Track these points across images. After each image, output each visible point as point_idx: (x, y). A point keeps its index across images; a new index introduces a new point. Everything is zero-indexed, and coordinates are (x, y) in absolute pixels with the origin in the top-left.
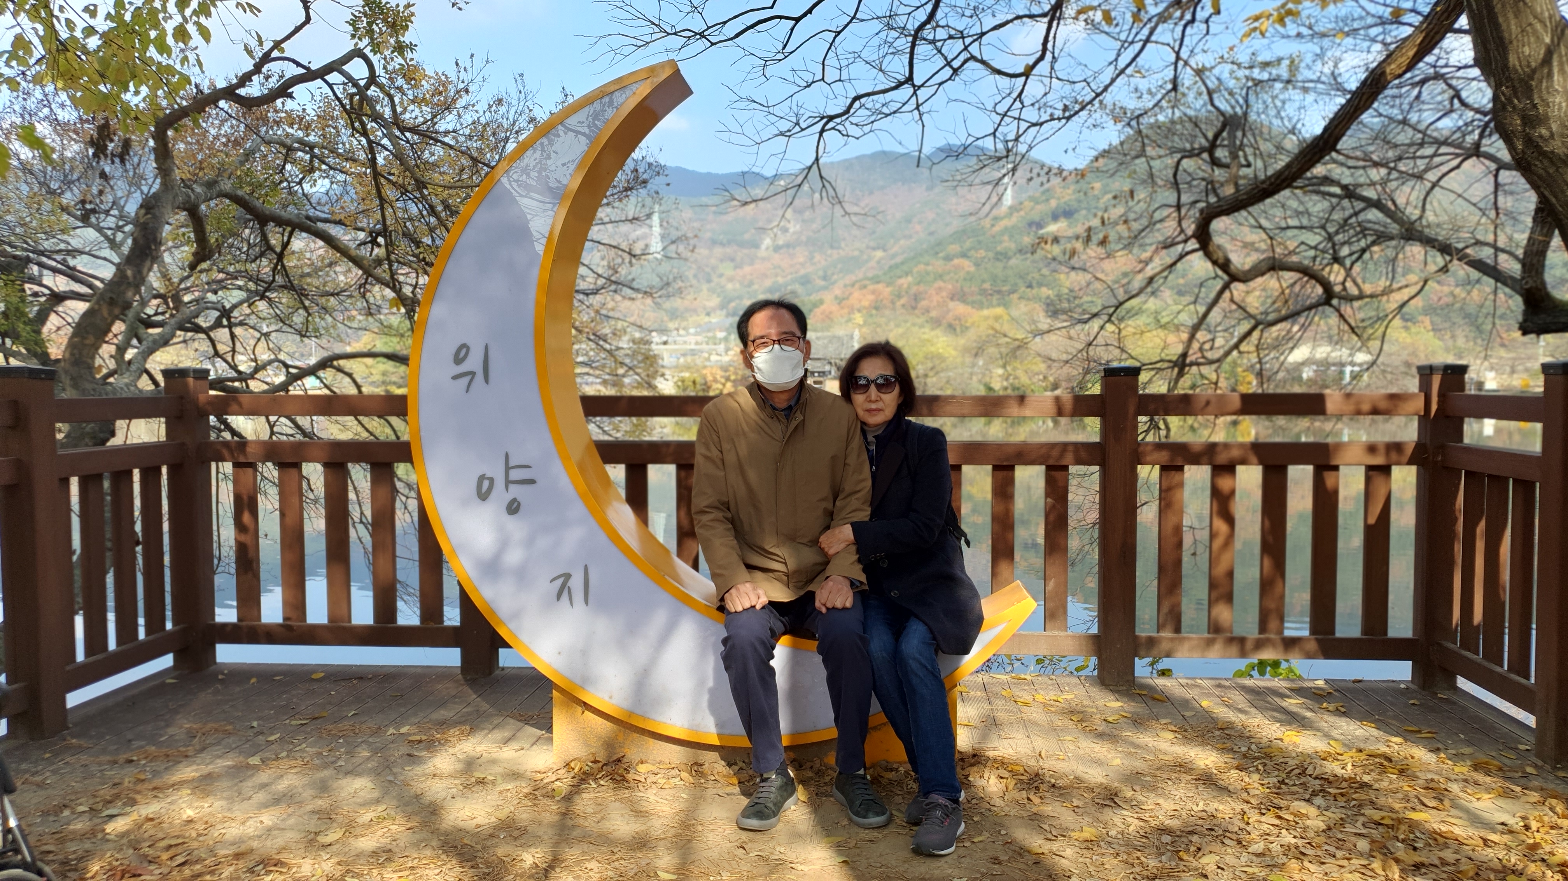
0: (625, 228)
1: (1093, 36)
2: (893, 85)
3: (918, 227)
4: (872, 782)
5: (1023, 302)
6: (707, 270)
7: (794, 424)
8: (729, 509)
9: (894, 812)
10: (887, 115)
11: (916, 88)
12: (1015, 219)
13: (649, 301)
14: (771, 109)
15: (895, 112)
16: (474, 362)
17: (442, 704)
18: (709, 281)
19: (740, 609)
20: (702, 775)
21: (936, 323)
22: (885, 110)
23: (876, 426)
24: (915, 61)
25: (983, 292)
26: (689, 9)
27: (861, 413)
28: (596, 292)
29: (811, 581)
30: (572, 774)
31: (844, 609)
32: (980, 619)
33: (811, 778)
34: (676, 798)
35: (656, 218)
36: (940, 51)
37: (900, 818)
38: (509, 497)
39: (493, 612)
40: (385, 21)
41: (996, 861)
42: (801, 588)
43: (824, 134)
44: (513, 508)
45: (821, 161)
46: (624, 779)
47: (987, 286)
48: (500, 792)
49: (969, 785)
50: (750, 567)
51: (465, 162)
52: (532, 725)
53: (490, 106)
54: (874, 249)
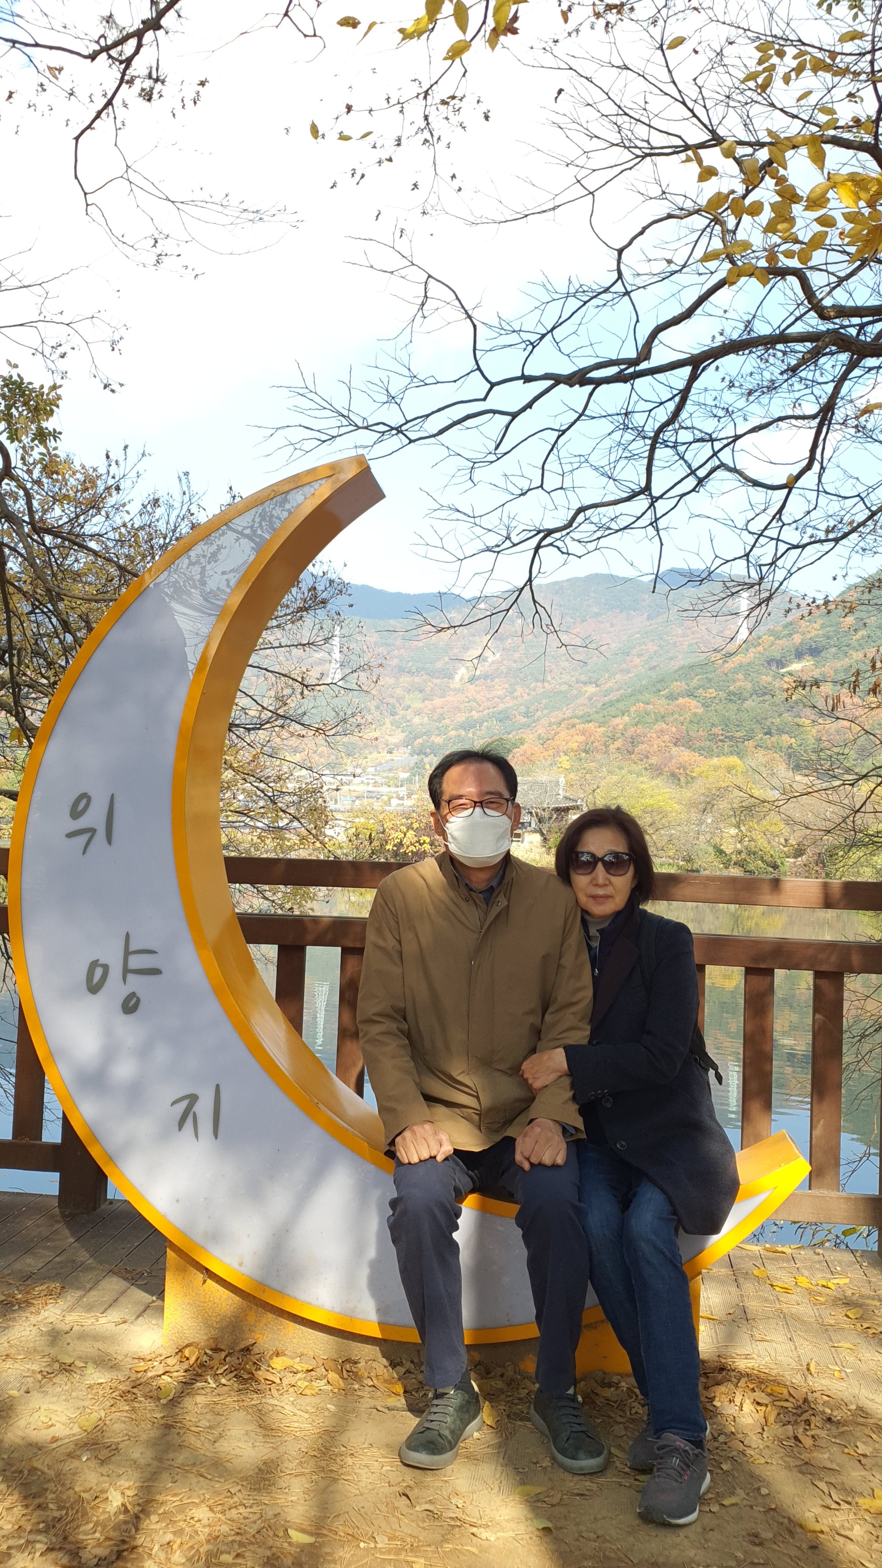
0: (297, 652)
1: (868, 445)
2: (625, 495)
3: (637, 661)
4: (584, 1402)
5: (762, 752)
6: (392, 701)
7: (495, 911)
8: (405, 1019)
9: (613, 1450)
10: (617, 531)
11: (654, 500)
12: (751, 654)
13: (320, 739)
14: (477, 520)
15: (625, 528)
16: (95, 817)
17: (28, 1249)
18: (393, 714)
19: (415, 1160)
20: (355, 1376)
21: (657, 771)
22: (614, 526)
23: (601, 917)
24: (654, 468)
25: (713, 737)
26: (385, 399)
27: (583, 899)
28: (259, 727)
29: (509, 1122)
30: (185, 1366)
31: (555, 1166)
32: (734, 1185)
33: (502, 1391)
34: (319, 1409)
35: (336, 641)
36: (682, 458)
37: (621, 1459)
38: (125, 991)
39: (95, 1139)
40: (25, 404)
41: (755, 1539)
42: (497, 1131)
43: (540, 551)
44: (130, 1005)
45: (534, 583)
46: (253, 1378)
47: (717, 730)
48: (90, 1387)
49: (714, 1413)
50: (431, 1099)
51: (113, 571)
52: (140, 1287)
53: (145, 506)
54: (585, 683)
